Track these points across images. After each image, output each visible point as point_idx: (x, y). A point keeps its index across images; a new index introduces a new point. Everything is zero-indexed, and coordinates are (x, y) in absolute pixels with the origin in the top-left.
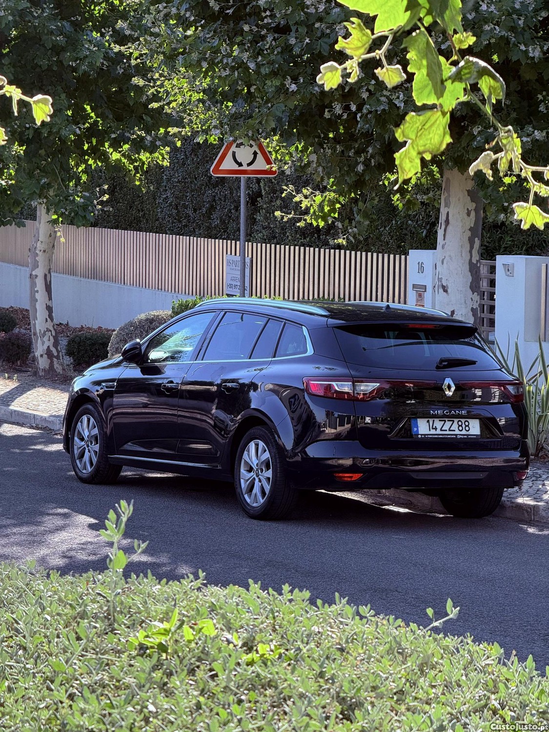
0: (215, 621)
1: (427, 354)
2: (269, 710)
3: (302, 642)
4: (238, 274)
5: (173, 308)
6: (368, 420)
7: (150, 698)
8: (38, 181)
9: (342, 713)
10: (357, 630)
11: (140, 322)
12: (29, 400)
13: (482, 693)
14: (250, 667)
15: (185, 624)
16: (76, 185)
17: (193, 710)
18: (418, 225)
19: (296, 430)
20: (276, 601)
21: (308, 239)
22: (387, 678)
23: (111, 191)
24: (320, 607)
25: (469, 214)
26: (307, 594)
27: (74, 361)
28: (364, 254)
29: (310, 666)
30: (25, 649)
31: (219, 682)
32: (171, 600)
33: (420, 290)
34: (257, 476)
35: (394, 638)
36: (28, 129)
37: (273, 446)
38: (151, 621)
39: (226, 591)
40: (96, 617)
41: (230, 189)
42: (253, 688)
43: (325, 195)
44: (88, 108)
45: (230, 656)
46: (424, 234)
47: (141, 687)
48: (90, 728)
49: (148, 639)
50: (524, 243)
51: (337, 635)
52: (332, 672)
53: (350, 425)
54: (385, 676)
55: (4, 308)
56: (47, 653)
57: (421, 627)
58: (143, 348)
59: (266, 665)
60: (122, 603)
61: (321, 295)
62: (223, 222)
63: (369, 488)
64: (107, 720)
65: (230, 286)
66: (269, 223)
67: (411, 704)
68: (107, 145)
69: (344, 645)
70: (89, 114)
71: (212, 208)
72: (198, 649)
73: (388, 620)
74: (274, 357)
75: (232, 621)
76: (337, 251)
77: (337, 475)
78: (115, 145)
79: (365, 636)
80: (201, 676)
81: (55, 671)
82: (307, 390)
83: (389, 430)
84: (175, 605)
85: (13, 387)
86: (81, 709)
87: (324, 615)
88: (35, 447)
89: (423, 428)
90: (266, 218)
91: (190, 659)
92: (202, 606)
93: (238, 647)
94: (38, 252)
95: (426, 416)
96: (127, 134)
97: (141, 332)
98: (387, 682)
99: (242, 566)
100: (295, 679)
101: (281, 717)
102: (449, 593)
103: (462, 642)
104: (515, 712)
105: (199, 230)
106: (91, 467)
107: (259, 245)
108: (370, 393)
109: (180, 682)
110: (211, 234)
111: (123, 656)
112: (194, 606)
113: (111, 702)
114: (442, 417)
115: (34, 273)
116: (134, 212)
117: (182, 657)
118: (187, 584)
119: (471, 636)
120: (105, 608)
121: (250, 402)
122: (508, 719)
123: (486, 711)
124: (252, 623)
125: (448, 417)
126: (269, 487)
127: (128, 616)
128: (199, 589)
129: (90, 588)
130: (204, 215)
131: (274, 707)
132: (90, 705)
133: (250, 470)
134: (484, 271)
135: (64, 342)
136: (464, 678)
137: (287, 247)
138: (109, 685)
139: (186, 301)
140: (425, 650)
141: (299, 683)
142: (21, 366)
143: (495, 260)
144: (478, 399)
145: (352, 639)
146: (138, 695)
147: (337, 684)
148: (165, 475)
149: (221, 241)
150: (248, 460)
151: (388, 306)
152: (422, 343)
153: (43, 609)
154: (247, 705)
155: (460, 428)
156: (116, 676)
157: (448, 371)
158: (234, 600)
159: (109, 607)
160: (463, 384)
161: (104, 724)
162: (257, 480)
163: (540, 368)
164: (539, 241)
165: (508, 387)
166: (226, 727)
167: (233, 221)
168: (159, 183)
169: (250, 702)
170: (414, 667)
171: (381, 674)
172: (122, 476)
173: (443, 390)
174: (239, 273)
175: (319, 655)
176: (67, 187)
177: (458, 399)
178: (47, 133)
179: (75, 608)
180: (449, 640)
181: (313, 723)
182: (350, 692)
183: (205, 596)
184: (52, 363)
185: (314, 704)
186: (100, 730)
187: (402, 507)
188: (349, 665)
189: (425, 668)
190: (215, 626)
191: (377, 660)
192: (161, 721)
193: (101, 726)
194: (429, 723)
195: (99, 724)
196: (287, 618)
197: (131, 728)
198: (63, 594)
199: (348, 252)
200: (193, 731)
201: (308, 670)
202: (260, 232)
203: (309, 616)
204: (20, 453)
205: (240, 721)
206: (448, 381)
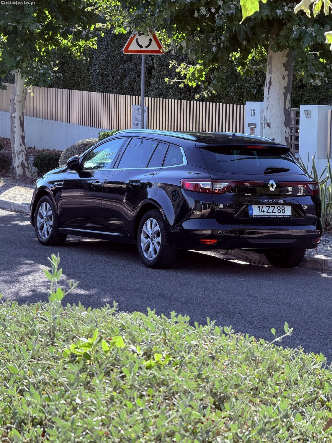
0: (124, 337)
1: (258, 165)
2: (162, 402)
3: (185, 352)
4: (139, 117)
5: (99, 137)
6: (221, 206)
7: (77, 393)
8: (16, 58)
9: (214, 404)
10: (223, 344)
11: (79, 146)
12: (10, 194)
13: (313, 389)
14: (148, 370)
15: (103, 339)
16: (39, 61)
17: (108, 402)
18: (251, 87)
19: (176, 212)
20: (167, 323)
21: (183, 95)
22: (245, 379)
23: (61, 65)
24: (197, 327)
25: (284, 78)
26: (188, 318)
27: (38, 170)
28: (218, 104)
29: (191, 369)
31: (126, 381)
32: (94, 322)
33: (253, 127)
34: (152, 241)
35: (249, 349)
36: (9, 25)
37: (161, 222)
38: (79, 337)
39: (132, 316)
40: (42, 334)
41: (135, 64)
42: (151, 386)
43: (195, 67)
44: (47, 12)
45: (135, 362)
46: (255, 92)
47: (71, 385)
48: (34, 416)
49: (77, 350)
50: (317, 98)
51: (209, 348)
52: (207, 374)
53: (209, 210)
54: (244, 376)
56: (7, 359)
57: (267, 342)
58: (80, 161)
59: (160, 368)
60: (60, 324)
62: (130, 84)
63: (221, 249)
64: (46, 410)
65: (135, 124)
66: (159, 85)
67: (263, 398)
68: (59, 35)
69: (214, 354)
70: (47, 16)
71: (124, 76)
72: (112, 357)
73: (245, 336)
74: (162, 166)
75: (136, 337)
76: (201, 102)
77: (202, 240)
78: (65, 36)
79: (229, 348)
80: (114, 377)
81: (11, 373)
82: (183, 187)
83: (234, 212)
84: (96, 326)
85: (0, 185)
86: (28, 402)
87: (200, 333)
88: (14, 223)
89: (256, 211)
90: (157, 82)
91: (107, 364)
92: (116, 326)
93: (140, 356)
94: (15, 102)
95: (258, 203)
96: (71, 29)
97: (79, 152)
98: (246, 381)
100: (180, 379)
101: (172, 408)
103: (296, 352)
105: (116, 90)
106: (48, 235)
107: (153, 99)
108: (223, 189)
109: (99, 381)
110: (123, 92)
111: (59, 362)
112: (110, 326)
113: (49, 397)
114: (268, 204)
115: (13, 115)
116: (75, 79)
117: (101, 363)
118: (106, 310)
119: (302, 348)
120: (48, 328)
121: (147, 194)
123: (316, 402)
124: (150, 339)
125: (271, 204)
126: (159, 248)
127: (64, 333)
128: (113, 314)
129: (39, 313)
130: (118, 80)
131: (166, 399)
132: (34, 398)
133: (147, 237)
134: (293, 114)
135: (32, 159)
136: (299, 378)
137: (170, 100)
138: (49, 384)
139: (107, 133)
140: (271, 358)
141: (184, 383)
142: (5, 173)
143: (299, 108)
144: (290, 193)
145: (220, 350)
146: (69, 391)
147: (211, 383)
148: (94, 241)
149: (129, 96)
150: (146, 231)
151: (234, 134)
152: (255, 158)
153: (6, 328)
154: (147, 398)
155: (279, 211)
156: (54, 376)
157: (272, 175)
158: (137, 322)
160: (281, 184)
161: (44, 413)
162: (151, 243)
163: (328, 175)
164: (326, 96)
165: (309, 185)
166: (132, 415)
167: (137, 84)
169: (149, 396)
170: (264, 371)
171: (241, 375)
172: (67, 241)
173: (268, 187)
174: (141, 116)
175: (197, 362)
177: (278, 193)
178: (21, 28)
179: (27, 328)
180: (287, 351)
181: (194, 412)
182: (220, 388)
183: (117, 319)
184: (24, 171)
185: (194, 398)
186: (41, 417)
187: (242, 261)
188: (219, 369)
189: (271, 371)
190: (124, 340)
191: (238, 365)
192: (85, 411)
193: (42, 415)
194: (278, 412)
195: (40, 413)
196: (174, 335)
197: (63, 416)
198: (20, 317)
199: (208, 103)
200: (108, 418)
201: (189, 373)
202: (154, 91)
203: (189, 334)
204: (4, 227)
205: (141, 411)
206: (272, 182)
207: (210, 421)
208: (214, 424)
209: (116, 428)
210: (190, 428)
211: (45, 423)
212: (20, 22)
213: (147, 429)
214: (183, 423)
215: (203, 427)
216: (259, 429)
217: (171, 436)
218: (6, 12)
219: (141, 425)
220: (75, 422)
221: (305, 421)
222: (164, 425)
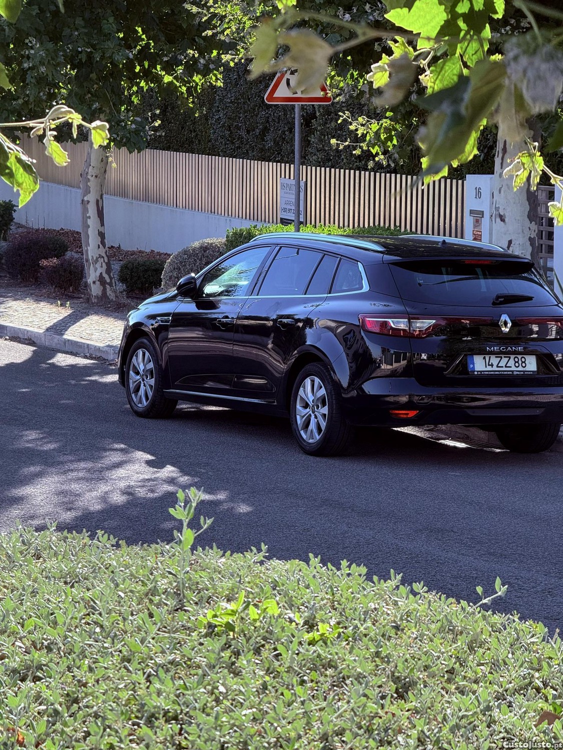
0: (277, 598)
1: (484, 289)
2: (330, 690)
3: (360, 620)
4: (292, 198)
5: (227, 237)
6: (424, 356)
7: (220, 679)
8: (90, 106)
9: (396, 692)
10: (411, 607)
11: (194, 250)
12: (82, 329)
13: (526, 671)
14: (311, 646)
15: (251, 603)
16: (127, 110)
17: (260, 691)
19: (352, 367)
20: (335, 577)
21: (363, 162)
22: (439, 657)
24: (376, 583)
26: (364, 570)
27: (127, 287)
29: (367, 645)
30: (101, 627)
31: (282, 662)
32: (236, 575)
33: (478, 216)
34: (313, 412)
35: (446, 615)
36: (81, 52)
37: (329, 383)
38: (218, 599)
39: (288, 565)
40: (166, 593)
41: (285, 112)
42: (314, 669)
43: (381, 122)
44: (140, 30)
45: (293, 636)
46: (482, 157)
47: (211, 667)
48: (166, 708)
49: (216, 619)
51: (392, 613)
52: (388, 652)
53: (406, 362)
54: (436, 654)
55: (54, 230)
56: (122, 630)
57: (471, 604)
58: (198, 282)
59: (326, 644)
60: (190, 580)
61: (377, 224)
62: (276, 143)
64: (182, 700)
65: (284, 210)
66: (323, 146)
67: (460, 683)
68: (158, 67)
69: (399, 623)
70: (141, 36)
71: (265, 130)
72: (263, 628)
73: (440, 597)
74: (330, 293)
75: (294, 598)
77: (393, 412)
78: (169, 68)
79: (418, 614)
80: (266, 656)
81: (131, 651)
82: (363, 326)
83: (445, 366)
84: (240, 581)
85: (66, 315)
86: (158, 689)
87: (380, 591)
88: (91, 378)
89: (479, 364)
90: (321, 141)
91: (256, 638)
92: (265, 581)
93: (299, 626)
94: (89, 177)
95: (482, 352)
96: (180, 57)
97: (195, 260)
98: (439, 661)
99: (298, 506)
100: (353, 659)
101: (341, 697)
102: (504, 533)
103: (509, 619)
104: (556, 690)
105: (253, 152)
106: (147, 401)
107: (314, 168)
108: (427, 329)
109: (247, 661)
110: (265, 156)
111: (193, 634)
112: (258, 581)
113: (184, 683)
114: (498, 354)
115: (86, 199)
116: (186, 133)
117: (248, 636)
119: (517, 614)
120: (175, 584)
121: (305, 338)
122: (550, 697)
123: (530, 688)
124: (313, 601)
125: (504, 353)
126: (325, 424)
127: (196, 592)
128: (262, 563)
129: (159, 561)
130: (257, 136)
131: (334, 686)
132: (165, 685)
133: (306, 406)
134: (543, 196)
135: (116, 267)
136: (510, 656)
137: (342, 171)
138: (181, 664)
139: (241, 230)
140: (474, 627)
141: (357, 664)
142: (73, 292)
143: (554, 185)
144: (535, 336)
145: (406, 617)
146: (209, 675)
147: (392, 664)
149: (275, 164)
150: (304, 396)
151: (444, 241)
152: (478, 278)
153: (117, 585)
154: (309, 685)
155: (517, 365)
156: (188, 655)
157: (504, 307)
158: (295, 576)
159: (178, 582)
160: (519, 320)
161: (179, 705)
162: (313, 416)
166: (291, 708)
167: (287, 143)
168: (211, 103)
169: (312, 681)
170: (464, 646)
171: (433, 653)
172: (178, 409)
173: (499, 327)
174: (294, 197)
175: (376, 633)
176: (119, 111)
177: (514, 336)
178: (99, 57)
179: (146, 584)
180: (497, 617)
181: (370, 704)
182: (404, 671)
183: (267, 569)
184: (104, 290)
185: (371, 684)
186: (176, 710)
187: (458, 441)
188: (404, 644)
189: (474, 645)
190: (278, 604)
191: (430, 638)
192: (231, 701)
193: (177, 707)
194: (477, 704)
195: (174, 705)
196: (345, 596)
197: (204, 709)
198: (134, 568)
199: (404, 176)
200: (260, 711)
201: (365, 649)
202: (315, 155)
203: (365, 593)
204: (75, 385)
205: (303, 703)
206: (504, 317)
207: (390, 715)
208: (395, 719)
209: (272, 724)
210: (365, 724)
211: (181, 718)
212: (97, 47)
213: (310, 725)
214: (355, 719)
215: (381, 723)
216: (451, 725)
217: (341, 735)
218: (75, 32)
219: (302, 720)
220: (220, 717)
221: (512, 714)
222: (332, 721)
